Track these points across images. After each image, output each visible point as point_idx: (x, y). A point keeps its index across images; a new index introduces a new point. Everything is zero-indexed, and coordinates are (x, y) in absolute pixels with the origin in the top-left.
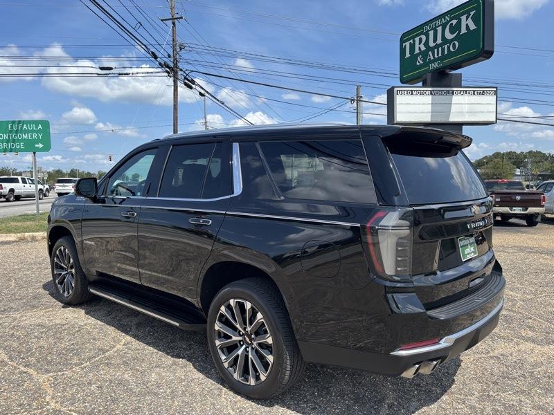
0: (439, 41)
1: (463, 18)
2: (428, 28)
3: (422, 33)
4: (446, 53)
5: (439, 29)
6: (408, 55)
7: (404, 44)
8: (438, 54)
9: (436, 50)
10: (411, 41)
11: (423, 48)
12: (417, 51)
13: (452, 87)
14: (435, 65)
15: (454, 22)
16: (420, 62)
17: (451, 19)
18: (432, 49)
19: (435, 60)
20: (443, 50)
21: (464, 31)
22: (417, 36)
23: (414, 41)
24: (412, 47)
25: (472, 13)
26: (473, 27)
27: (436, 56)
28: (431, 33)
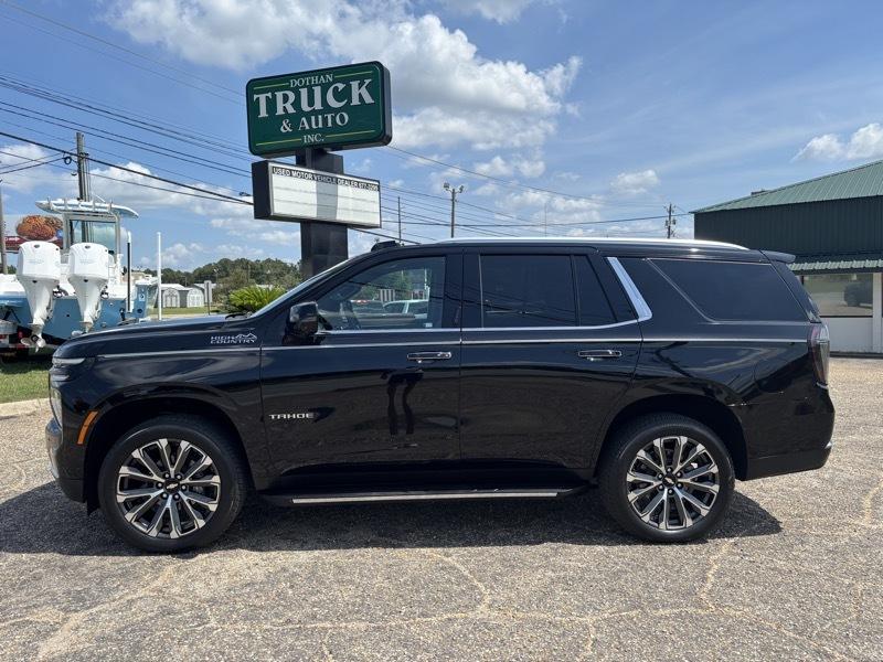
0: (318, 105)
1: (355, 84)
2: (297, 83)
3: (288, 88)
4: (330, 125)
5: (317, 91)
6: (263, 113)
7: (255, 97)
8: (317, 124)
9: (313, 118)
10: (269, 95)
11: (291, 110)
12: (280, 112)
13: (336, 173)
14: (313, 139)
15: (341, 86)
16: (285, 127)
17: (335, 81)
18: (308, 115)
19: (312, 131)
20: (325, 120)
21: (355, 101)
22: (279, 89)
23: (274, 96)
24: (271, 104)
25: (367, 81)
26: (368, 99)
27: (314, 127)
28: (304, 92)
